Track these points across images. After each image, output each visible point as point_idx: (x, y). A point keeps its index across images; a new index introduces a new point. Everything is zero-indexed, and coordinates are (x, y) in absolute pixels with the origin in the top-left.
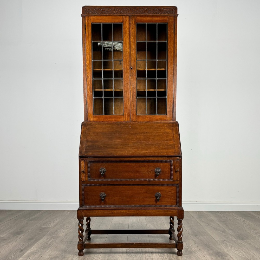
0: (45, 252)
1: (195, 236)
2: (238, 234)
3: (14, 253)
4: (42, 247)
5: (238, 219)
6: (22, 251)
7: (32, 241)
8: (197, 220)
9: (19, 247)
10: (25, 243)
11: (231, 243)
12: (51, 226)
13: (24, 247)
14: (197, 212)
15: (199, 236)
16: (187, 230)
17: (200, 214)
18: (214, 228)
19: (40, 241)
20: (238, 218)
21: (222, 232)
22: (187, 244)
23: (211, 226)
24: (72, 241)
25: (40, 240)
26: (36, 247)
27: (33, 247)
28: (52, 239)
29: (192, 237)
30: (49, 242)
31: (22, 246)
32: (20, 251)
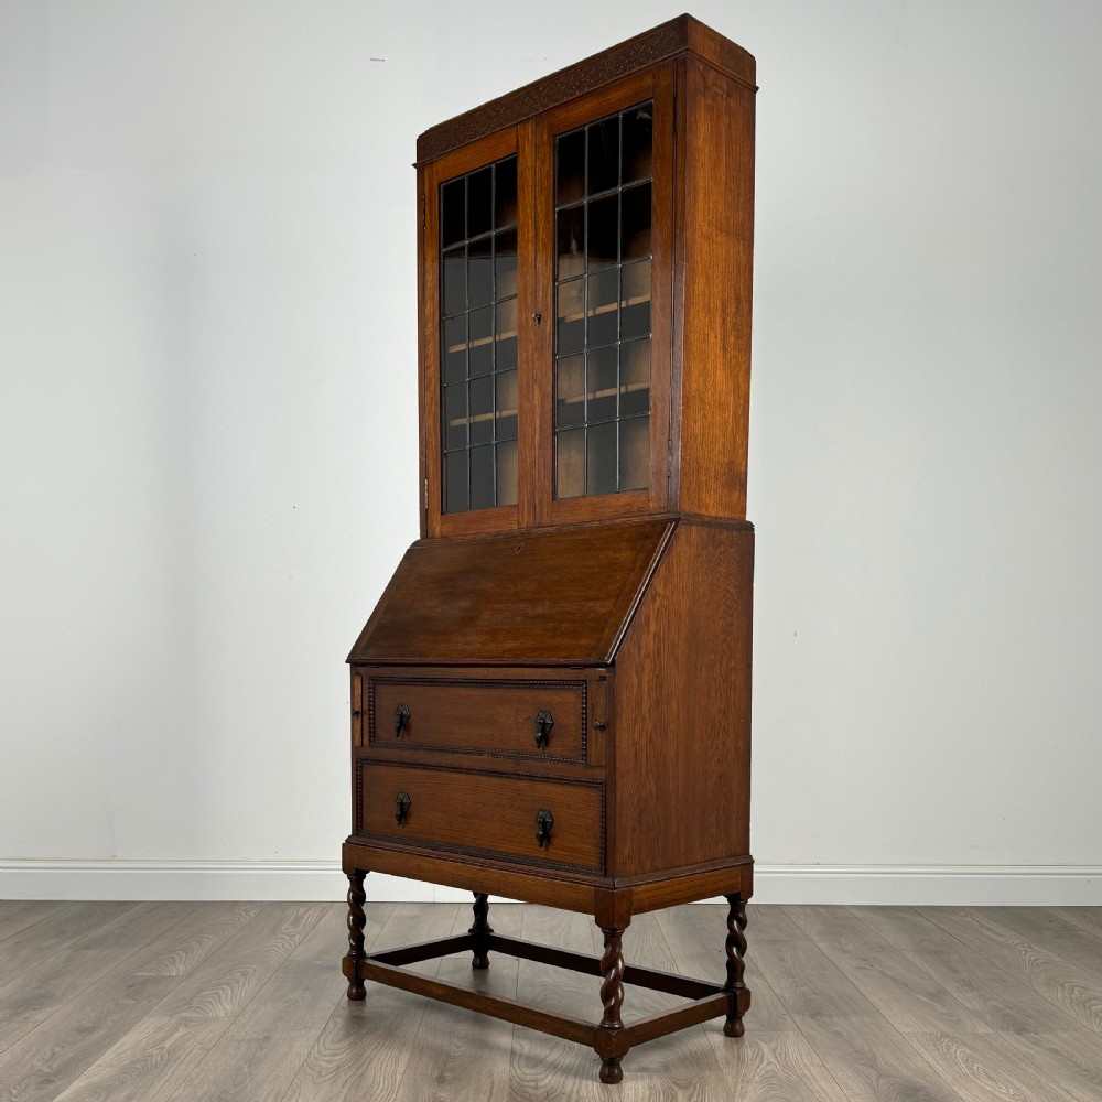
0: (151, 1086)
1: (813, 1016)
2: (1001, 1006)
3: (15, 1092)
4: (137, 1066)
5: (1000, 939)
6: (48, 1081)
7: (95, 1036)
8: (821, 945)
9: (35, 1063)
10: (63, 1047)
11: (972, 1048)
12: (174, 974)
13: (55, 1066)
14: (821, 910)
15: (830, 1016)
16: (777, 991)
17: (835, 919)
18: (894, 980)
19: (125, 1038)
20: (1001, 935)
21: (932, 996)
22: (774, 1051)
23: (883, 974)
24: (267, 1038)
25: (126, 1032)
26: (111, 1066)
27: (97, 1063)
28: (181, 1031)
29: (798, 1019)
30: (167, 1045)
31: (48, 1061)
32: (41, 1083)
